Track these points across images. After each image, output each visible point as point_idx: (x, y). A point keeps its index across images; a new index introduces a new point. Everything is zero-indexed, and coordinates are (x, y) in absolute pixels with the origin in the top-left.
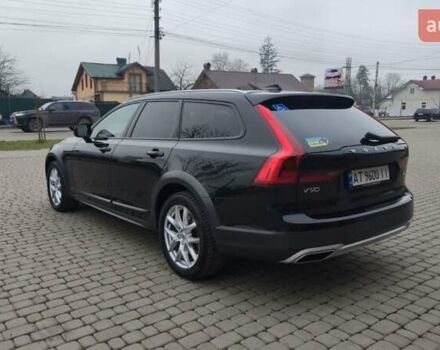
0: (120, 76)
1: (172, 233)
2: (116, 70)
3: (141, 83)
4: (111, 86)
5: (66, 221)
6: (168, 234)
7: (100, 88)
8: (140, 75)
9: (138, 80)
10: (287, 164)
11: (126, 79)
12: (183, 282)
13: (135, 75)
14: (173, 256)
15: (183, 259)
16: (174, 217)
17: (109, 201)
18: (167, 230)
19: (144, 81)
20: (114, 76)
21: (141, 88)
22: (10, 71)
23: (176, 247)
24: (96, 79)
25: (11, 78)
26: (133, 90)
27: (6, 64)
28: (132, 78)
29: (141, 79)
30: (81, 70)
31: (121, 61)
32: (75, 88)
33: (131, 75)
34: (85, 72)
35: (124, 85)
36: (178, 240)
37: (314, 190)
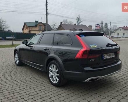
0: (36, 26)
1: (51, 73)
2: (35, 24)
3: (42, 28)
4: (33, 29)
5: (20, 69)
7: (30, 30)
8: (42, 26)
10: (85, 53)
11: (38, 27)
12: (54, 87)
14: (51, 79)
15: (54, 80)
16: (52, 68)
17: (32, 63)
18: (50, 72)
20: (34, 26)
21: (42, 29)
22: (4, 25)
23: (52, 77)
24: (29, 27)
25: (4, 26)
26: (40, 30)
27: (3, 22)
30: (25, 24)
31: (37, 22)
32: (23, 30)
33: (39, 25)
34: (26, 25)
35: (37, 28)
36: (53, 75)
37: (93, 60)
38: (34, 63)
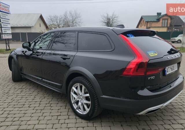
0: (158, 20)
1: (74, 96)
2: (157, 18)
3: (167, 23)
4: (154, 25)
6: (72, 96)
7: (149, 26)
8: (167, 19)
9: (166, 21)
11: (161, 21)
13: (165, 19)
14: (75, 106)
16: (77, 88)
17: (41, 79)
18: (72, 93)
19: (169, 21)
20: (156, 20)
21: (167, 25)
22: (116, 21)
23: (77, 102)
24: (148, 22)
25: (116, 23)
26: (163, 26)
27: (115, 18)
28: (164, 20)
29: (168, 21)
30: (142, 18)
31: (159, 14)
32: (137, 27)
33: (163, 19)
34: (143, 20)
35: (160, 24)
36: (78, 100)
37: (153, 77)
38: (43, 80)
